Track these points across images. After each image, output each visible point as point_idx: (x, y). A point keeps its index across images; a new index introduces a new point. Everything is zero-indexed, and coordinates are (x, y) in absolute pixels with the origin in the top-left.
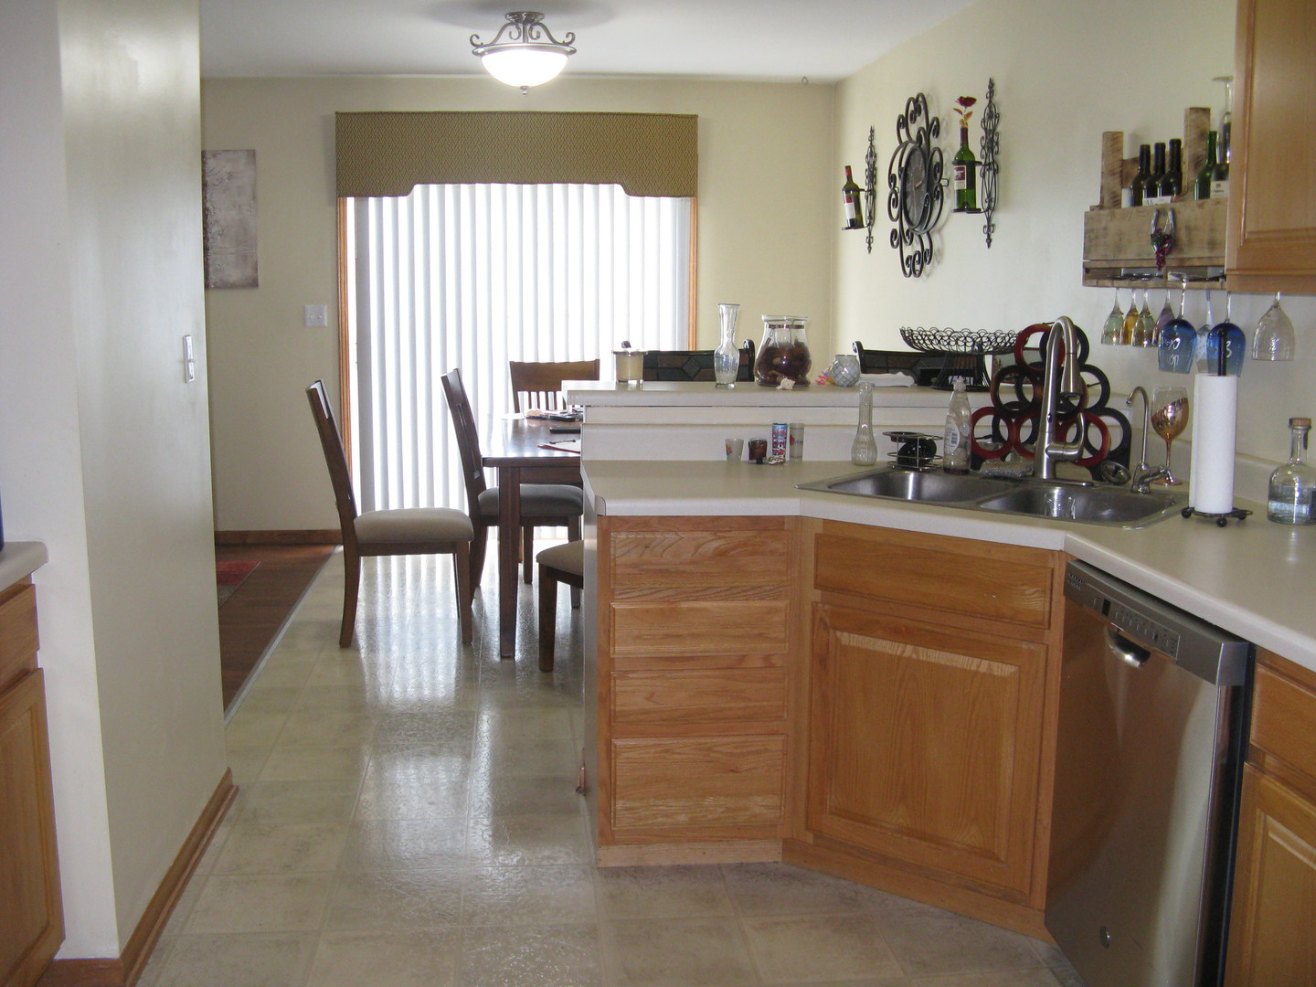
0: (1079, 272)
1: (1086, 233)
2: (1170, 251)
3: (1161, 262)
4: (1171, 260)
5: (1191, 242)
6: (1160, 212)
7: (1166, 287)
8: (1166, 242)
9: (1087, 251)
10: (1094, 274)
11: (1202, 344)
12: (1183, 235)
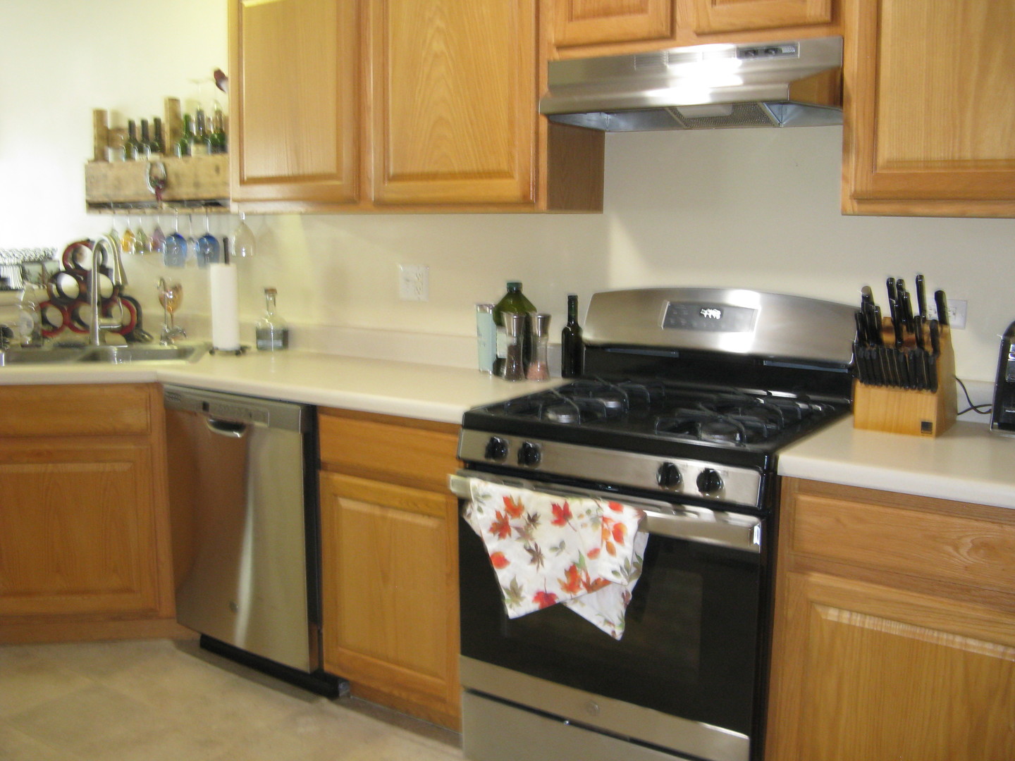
0: (84, 205)
1: (87, 180)
2: (164, 189)
3: (158, 196)
4: (164, 196)
5: (179, 184)
6: (153, 165)
7: (161, 213)
8: (161, 184)
9: (88, 190)
10: (95, 206)
11: (193, 248)
12: (172, 179)
